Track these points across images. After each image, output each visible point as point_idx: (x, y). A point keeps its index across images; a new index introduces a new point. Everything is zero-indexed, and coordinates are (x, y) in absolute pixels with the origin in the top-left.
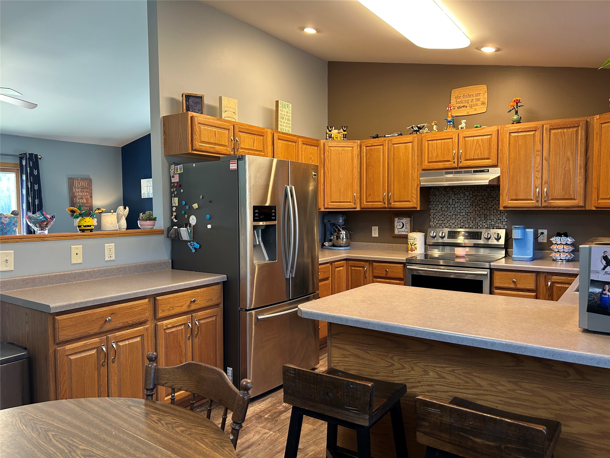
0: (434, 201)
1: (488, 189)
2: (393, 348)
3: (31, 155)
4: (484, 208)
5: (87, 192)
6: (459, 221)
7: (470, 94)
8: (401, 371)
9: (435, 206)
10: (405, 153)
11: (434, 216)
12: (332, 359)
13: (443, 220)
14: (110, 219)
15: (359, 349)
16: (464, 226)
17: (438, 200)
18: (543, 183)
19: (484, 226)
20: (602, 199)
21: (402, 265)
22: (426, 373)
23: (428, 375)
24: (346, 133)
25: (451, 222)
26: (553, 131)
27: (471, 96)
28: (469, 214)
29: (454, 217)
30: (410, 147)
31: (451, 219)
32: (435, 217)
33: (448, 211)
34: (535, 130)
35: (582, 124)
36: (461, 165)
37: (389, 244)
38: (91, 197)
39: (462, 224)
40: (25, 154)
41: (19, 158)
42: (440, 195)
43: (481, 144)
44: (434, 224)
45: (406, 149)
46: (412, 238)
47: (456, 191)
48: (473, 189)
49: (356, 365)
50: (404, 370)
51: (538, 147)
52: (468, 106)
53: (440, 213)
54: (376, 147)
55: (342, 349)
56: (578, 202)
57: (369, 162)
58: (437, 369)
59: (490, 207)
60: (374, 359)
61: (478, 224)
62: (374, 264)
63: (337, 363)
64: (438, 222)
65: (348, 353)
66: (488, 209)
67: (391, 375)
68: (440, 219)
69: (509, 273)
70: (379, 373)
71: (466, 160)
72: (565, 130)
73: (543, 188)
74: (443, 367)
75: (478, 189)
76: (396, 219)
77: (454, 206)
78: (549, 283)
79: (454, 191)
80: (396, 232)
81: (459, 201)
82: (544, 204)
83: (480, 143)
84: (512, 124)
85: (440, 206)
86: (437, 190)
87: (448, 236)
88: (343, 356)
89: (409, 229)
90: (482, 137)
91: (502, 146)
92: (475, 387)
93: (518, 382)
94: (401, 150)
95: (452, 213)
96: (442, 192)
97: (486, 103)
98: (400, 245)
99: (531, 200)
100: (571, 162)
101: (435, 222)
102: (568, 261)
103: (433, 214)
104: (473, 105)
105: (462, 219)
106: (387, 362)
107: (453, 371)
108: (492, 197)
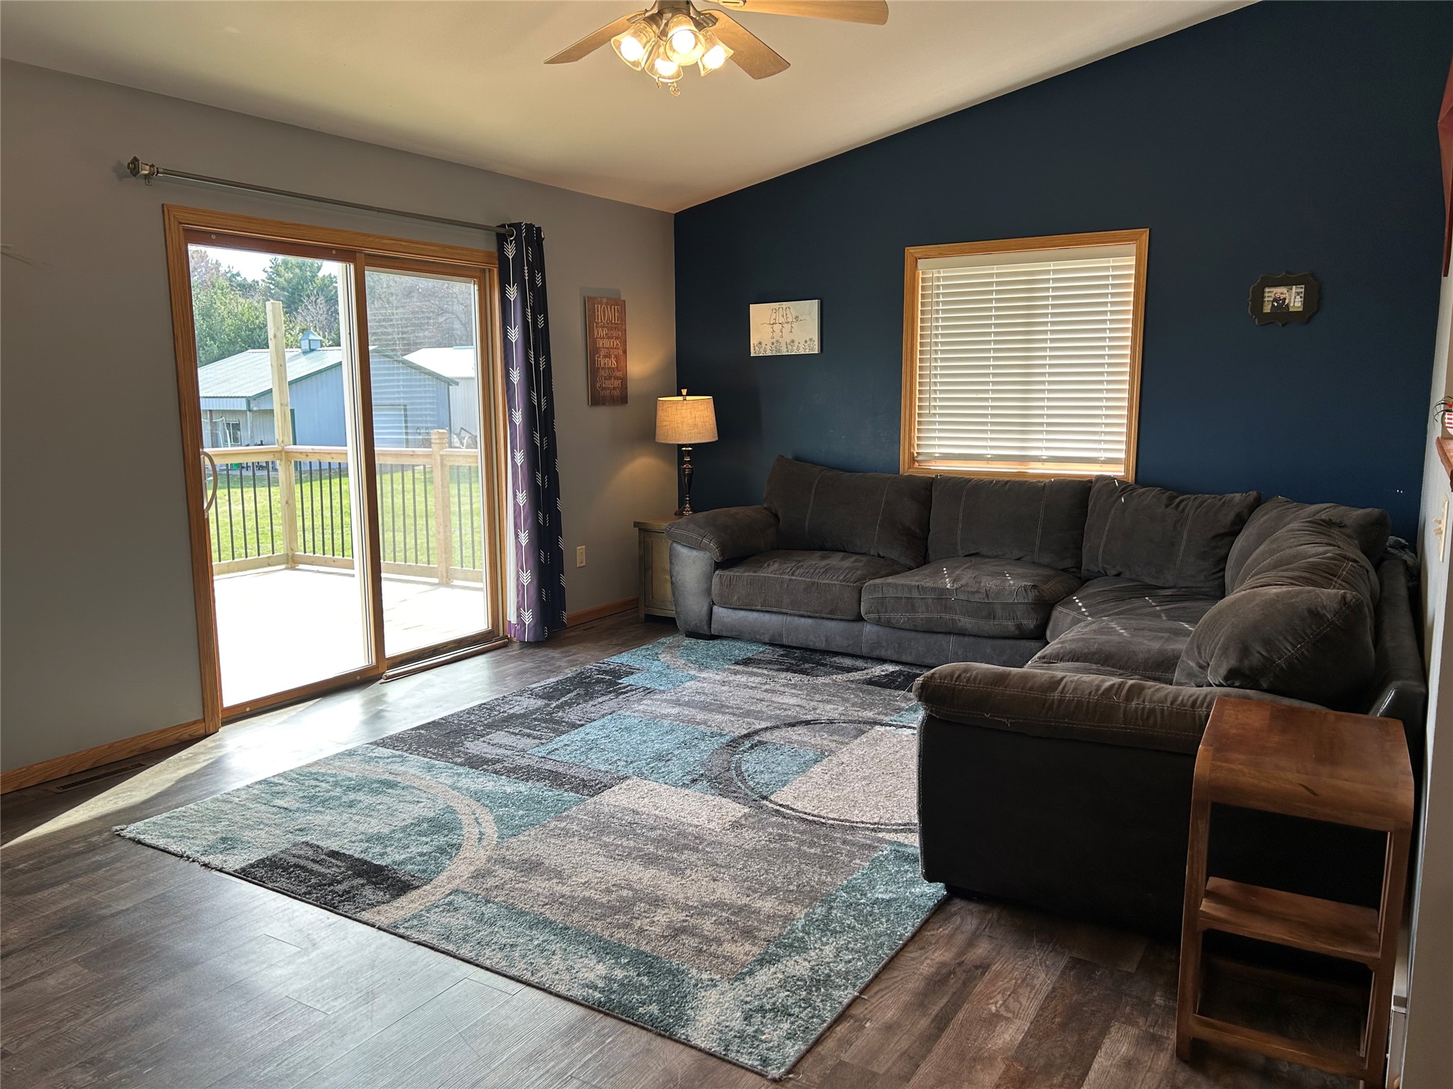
3: (530, 227)
5: (617, 338)
14: (691, 414)
38: (625, 352)
40: (517, 226)
41: (494, 238)
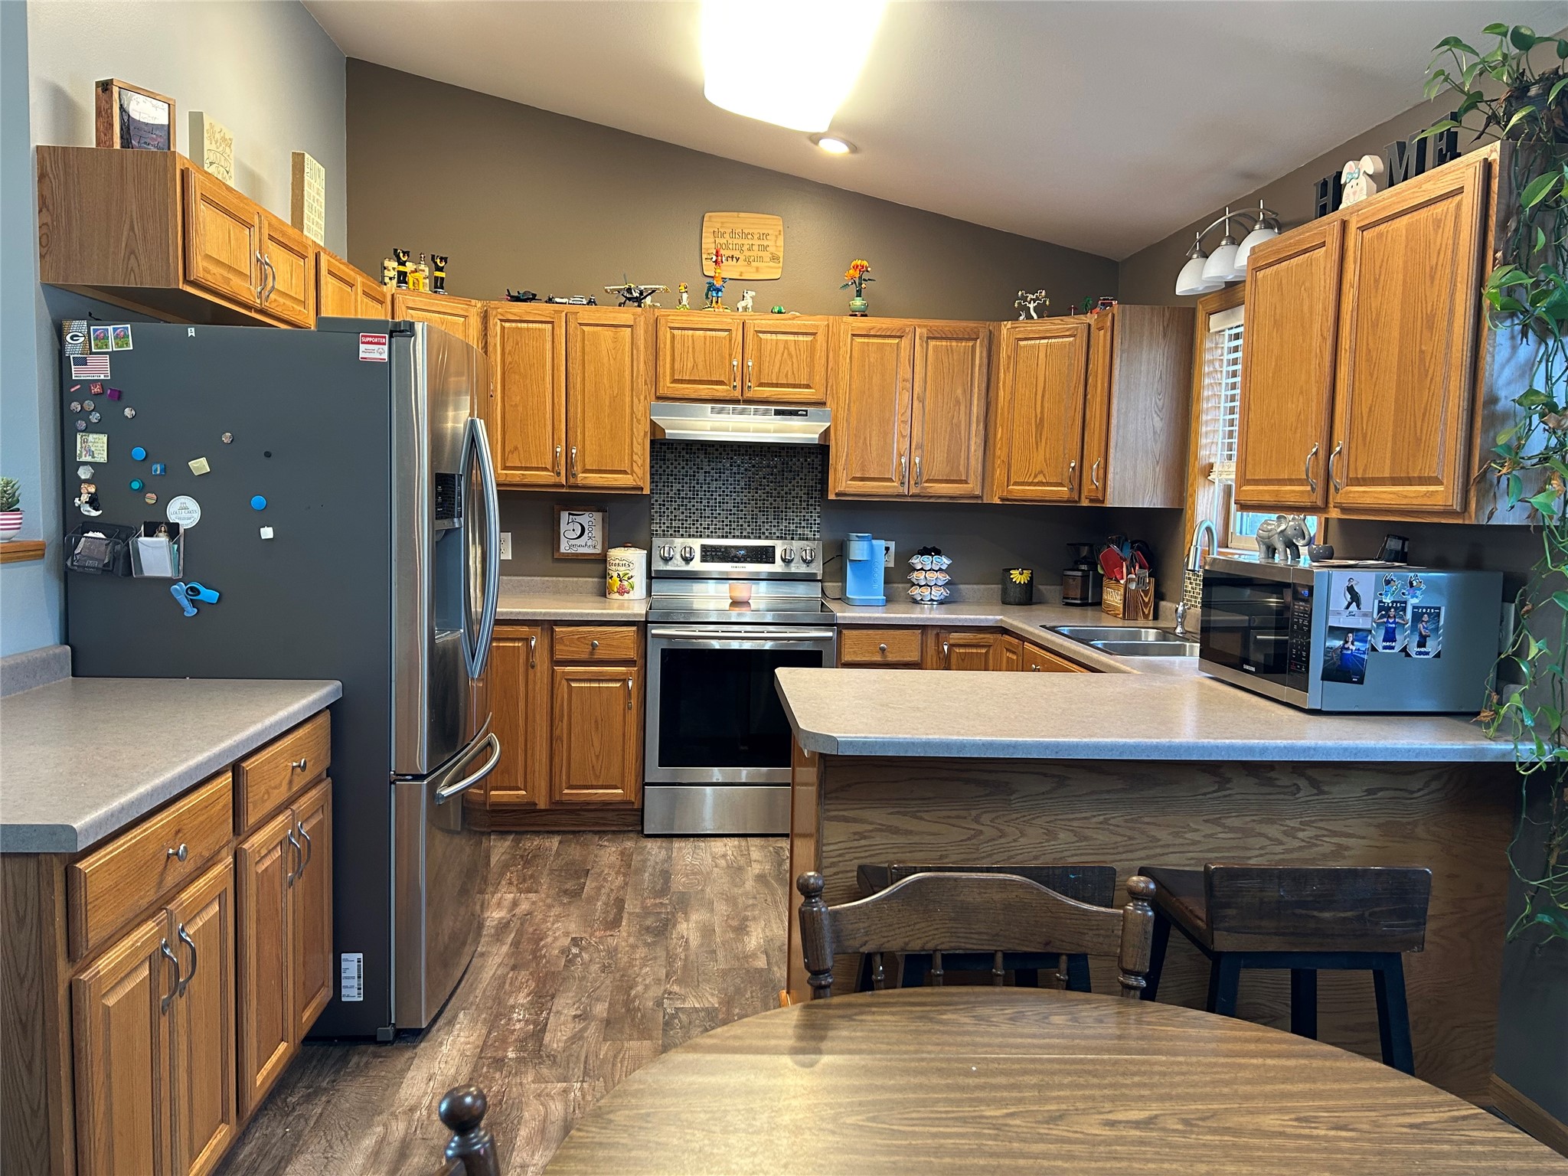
0: (660, 475)
1: (784, 453)
2: (980, 796)
4: (775, 493)
6: (719, 521)
7: (746, 231)
8: (996, 842)
9: (664, 486)
10: (613, 351)
11: (660, 509)
12: (824, 848)
13: (682, 520)
15: (898, 813)
16: (730, 533)
17: (672, 471)
18: (913, 447)
19: (775, 533)
20: (1016, 483)
21: (634, 628)
22: (1051, 834)
23: (1055, 838)
24: (443, 275)
25: (701, 525)
26: (932, 343)
27: (750, 236)
28: (742, 507)
29: (708, 513)
30: (628, 339)
31: (701, 517)
32: (664, 512)
33: (694, 498)
34: (901, 337)
35: (983, 334)
36: (748, 395)
37: (547, 578)
39: (727, 529)
42: (676, 460)
43: (793, 353)
44: (660, 527)
45: (615, 340)
46: (624, 562)
47: (713, 454)
48: (750, 451)
49: (889, 851)
50: (1003, 840)
51: (905, 371)
52: (742, 258)
53: (675, 502)
54: (530, 325)
55: (855, 820)
56: (973, 487)
57: (510, 363)
58: (1075, 824)
59: (786, 493)
60: (935, 828)
61: (760, 529)
62: (557, 629)
63: (840, 855)
64: (671, 524)
65: (870, 827)
66: (783, 497)
67: (975, 856)
68: (675, 516)
69: (871, 632)
70: (946, 858)
71: (761, 385)
72: (954, 344)
73: (912, 457)
74: (1085, 818)
75: (761, 451)
76: (564, 515)
77: (709, 488)
78: (946, 648)
79: (710, 454)
80: (564, 548)
81: (720, 477)
82: (914, 490)
83: (792, 349)
84: (851, 315)
85: (676, 487)
86: (668, 449)
87: (702, 556)
88: (856, 837)
89: (600, 540)
90: (796, 338)
91: (837, 363)
92: (1145, 845)
93: (1220, 818)
94: (603, 343)
95: (705, 502)
96: (680, 453)
97: (781, 260)
98: (575, 579)
99: (890, 480)
100: (963, 408)
101: (664, 523)
102: (941, 603)
103: (660, 505)
104: (752, 258)
105: (727, 518)
106: (965, 830)
107: (1106, 822)
108: (791, 471)
